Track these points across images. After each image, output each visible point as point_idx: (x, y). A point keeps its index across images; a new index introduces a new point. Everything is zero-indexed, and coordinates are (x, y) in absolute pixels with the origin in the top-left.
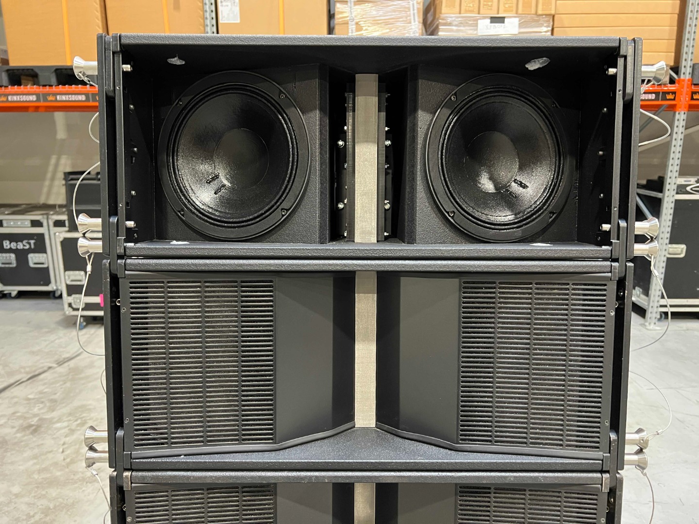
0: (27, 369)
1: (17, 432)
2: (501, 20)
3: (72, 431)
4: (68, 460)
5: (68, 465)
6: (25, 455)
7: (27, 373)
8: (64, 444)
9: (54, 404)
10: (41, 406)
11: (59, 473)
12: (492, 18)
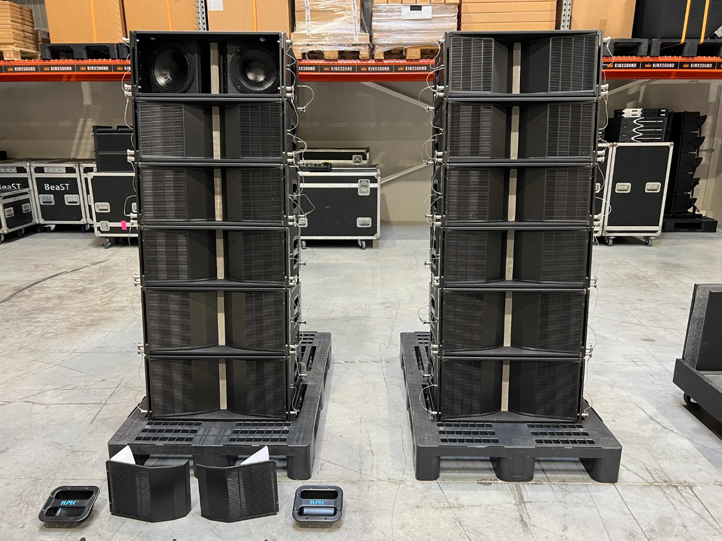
0: (70, 267)
1: (69, 292)
2: (419, 8)
3: (106, 293)
4: (105, 303)
5: (104, 305)
6: (75, 301)
7: (71, 268)
8: (101, 297)
9: (92, 282)
10: (83, 282)
11: (98, 308)
12: (411, 6)
